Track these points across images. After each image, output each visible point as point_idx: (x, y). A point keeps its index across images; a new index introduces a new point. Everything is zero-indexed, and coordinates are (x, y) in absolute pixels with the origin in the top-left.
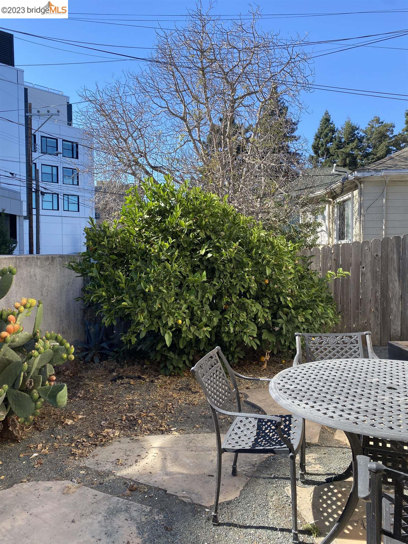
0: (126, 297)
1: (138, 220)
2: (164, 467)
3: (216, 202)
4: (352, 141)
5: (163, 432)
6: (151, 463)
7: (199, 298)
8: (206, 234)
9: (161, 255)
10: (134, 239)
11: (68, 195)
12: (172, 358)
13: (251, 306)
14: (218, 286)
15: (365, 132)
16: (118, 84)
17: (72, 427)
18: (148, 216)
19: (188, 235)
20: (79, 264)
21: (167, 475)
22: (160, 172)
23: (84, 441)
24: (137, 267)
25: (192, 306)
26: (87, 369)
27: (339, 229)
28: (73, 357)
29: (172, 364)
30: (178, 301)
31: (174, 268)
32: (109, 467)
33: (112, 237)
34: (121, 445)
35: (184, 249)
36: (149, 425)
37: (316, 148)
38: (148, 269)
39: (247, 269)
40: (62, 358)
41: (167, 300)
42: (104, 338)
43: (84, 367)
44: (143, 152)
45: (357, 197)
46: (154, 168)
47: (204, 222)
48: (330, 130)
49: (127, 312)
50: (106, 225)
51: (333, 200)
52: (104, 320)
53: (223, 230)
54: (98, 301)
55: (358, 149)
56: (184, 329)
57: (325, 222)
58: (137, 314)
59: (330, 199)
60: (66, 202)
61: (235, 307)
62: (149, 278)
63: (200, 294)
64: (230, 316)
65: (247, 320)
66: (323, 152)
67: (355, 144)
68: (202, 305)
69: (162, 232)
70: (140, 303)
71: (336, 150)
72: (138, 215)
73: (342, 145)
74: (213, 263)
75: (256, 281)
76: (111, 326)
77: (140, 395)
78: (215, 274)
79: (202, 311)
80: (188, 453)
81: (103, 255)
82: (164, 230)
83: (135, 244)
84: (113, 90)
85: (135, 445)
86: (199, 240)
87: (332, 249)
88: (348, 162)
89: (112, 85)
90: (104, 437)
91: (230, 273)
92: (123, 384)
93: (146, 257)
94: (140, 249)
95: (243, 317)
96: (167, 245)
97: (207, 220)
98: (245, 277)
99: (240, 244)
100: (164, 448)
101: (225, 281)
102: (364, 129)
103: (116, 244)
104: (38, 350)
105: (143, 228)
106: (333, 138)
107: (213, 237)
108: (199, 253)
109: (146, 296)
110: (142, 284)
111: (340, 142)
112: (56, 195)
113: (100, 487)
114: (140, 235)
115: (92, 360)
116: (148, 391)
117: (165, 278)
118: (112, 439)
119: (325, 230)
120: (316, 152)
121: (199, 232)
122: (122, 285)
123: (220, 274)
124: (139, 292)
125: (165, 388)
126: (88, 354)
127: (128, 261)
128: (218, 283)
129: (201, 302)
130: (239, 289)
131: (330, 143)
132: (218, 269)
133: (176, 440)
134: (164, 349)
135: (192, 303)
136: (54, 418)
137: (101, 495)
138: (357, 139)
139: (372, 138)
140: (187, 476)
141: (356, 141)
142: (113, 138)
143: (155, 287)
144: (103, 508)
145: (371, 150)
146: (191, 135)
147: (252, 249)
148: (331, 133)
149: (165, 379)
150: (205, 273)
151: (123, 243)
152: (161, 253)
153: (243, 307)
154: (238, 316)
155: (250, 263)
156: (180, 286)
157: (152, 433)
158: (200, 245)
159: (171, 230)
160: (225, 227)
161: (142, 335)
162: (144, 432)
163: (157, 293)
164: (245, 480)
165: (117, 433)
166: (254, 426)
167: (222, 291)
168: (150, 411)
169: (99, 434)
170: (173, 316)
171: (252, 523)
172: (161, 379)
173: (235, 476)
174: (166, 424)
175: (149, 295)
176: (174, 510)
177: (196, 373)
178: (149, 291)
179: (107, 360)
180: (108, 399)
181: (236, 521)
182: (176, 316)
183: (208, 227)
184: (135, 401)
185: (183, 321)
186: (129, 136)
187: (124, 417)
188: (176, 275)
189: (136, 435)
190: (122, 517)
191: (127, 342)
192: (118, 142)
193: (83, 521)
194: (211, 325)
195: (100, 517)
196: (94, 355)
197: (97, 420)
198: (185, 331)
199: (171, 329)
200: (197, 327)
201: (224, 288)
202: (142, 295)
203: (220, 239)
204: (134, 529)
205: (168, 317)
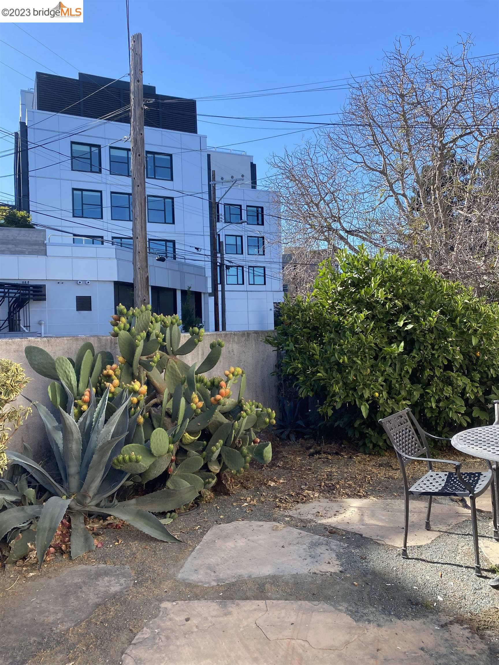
0: (321, 368)
1: (331, 293)
2: (361, 520)
3: (414, 269)
5: (360, 497)
6: (348, 517)
7: (397, 371)
8: (403, 304)
9: (356, 327)
10: (327, 311)
11: (253, 267)
12: (371, 435)
13: (457, 379)
14: (418, 358)
16: (308, 145)
17: (274, 488)
18: (341, 288)
19: (383, 305)
20: (275, 339)
21: (363, 525)
22: (357, 236)
23: (286, 499)
24: (330, 339)
25: (390, 379)
26: (284, 445)
28: (275, 422)
29: (371, 442)
30: (374, 373)
31: (369, 340)
32: (310, 517)
33: (305, 311)
34: (321, 504)
35: (380, 320)
36: (347, 490)
38: (342, 341)
39: (450, 339)
40: (265, 423)
41: (362, 372)
42: (299, 416)
43: (280, 443)
44: (337, 216)
46: (349, 232)
47: (401, 291)
49: (322, 383)
50: (300, 299)
52: (300, 391)
53: (422, 299)
54: (294, 373)
56: (381, 401)
58: (332, 385)
60: (251, 275)
61: (438, 381)
62: (343, 350)
63: (398, 366)
64: (432, 391)
65: (453, 395)
68: (401, 378)
69: (356, 303)
70: (334, 374)
72: (331, 287)
74: (413, 334)
75: (461, 352)
76: (307, 397)
77: (338, 468)
78: (414, 345)
79: (401, 384)
80: (385, 513)
81: (297, 328)
82: (358, 301)
83: (328, 317)
84: (303, 153)
85: (334, 504)
86: (395, 310)
89: (302, 148)
90: (305, 496)
91: (431, 344)
92: (320, 458)
93: (340, 329)
94: (333, 321)
95: (448, 391)
96: (362, 316)
97: (404, 289)
98: (448, 347)
99: (442, 313)
100: (361, 508)
101: (426, 353)
103: (309, 318)
104: (246, 411)
105: (336, 301)
107: (411, 306)
108: (397, 324)
109: (340, 368)
110: (336, 355)
112: (241, 268)
113: (304, 528)
114: (333, 307)
115: (288, 438)
116: (346, 465)
117: (359, 349)
118: (312, 499)
121: (396, 302)
122: (317, 357)
123: (420, 346)
124: (334, 364)
125: (364, 464)
126: (284, 431)
127: (321, 334)
128: (418, 355)
129: (400, 375)
130: (442, 361)
132: (418, 340)
133: (373, 503)
134: (363, 426)
135: (389, 376)
136: (257, 481)
137: (304, 533)
140: (382, 527)
142: (303, 203)
143: (349, 358)
144: (307, 541)
146: (392, 189)
147: (456, 317)
149: (364, 456)
150: (402, 344)
151: (316, 317)
152: (355, 325)
153: (449, 382)
154: (442, 390)
155: (454, 333)
156: (376, 358)
157: (349, 496)
158: (397, 315)
160: (424, 296)
161: (338, 406)
162: (342, 495)
163: (351, 364)
164: (438, 534)
165: (317, 495)
166: (443, 480)
167: (423, 363)
168: (349, 481)
169: (300, 494)
170: (369, 388)
171: (440, 561)
172: (360, 457)
173: (428, 530)
174: (364, 491)
175: (344, 367)
176: (368, 547)
177: (383, 424)
178: (344, 362)
179: (303, 438)
180: (306, 469)
181: (425, 558)
182: (372, 388)
183: (405, 296)
184: (333, 472)
185: (379, 394)
186: (321, 200)
187: (323, 484)
188: (371, 346)
189: (334, 498)
190: (324, 548)
191: (323, 415)
192: (309, 206)
193: (291, 547)
194: (411, 400)
195: (305, 547)
196: (290, 432)
197: (297, 484)
198: (383, 404)
199: (367, 401)
200: (395, 401)
201: (425, 360)
202: (336, 367)
203: (419, 307)
204: (334, 556)
205: (363, 388)
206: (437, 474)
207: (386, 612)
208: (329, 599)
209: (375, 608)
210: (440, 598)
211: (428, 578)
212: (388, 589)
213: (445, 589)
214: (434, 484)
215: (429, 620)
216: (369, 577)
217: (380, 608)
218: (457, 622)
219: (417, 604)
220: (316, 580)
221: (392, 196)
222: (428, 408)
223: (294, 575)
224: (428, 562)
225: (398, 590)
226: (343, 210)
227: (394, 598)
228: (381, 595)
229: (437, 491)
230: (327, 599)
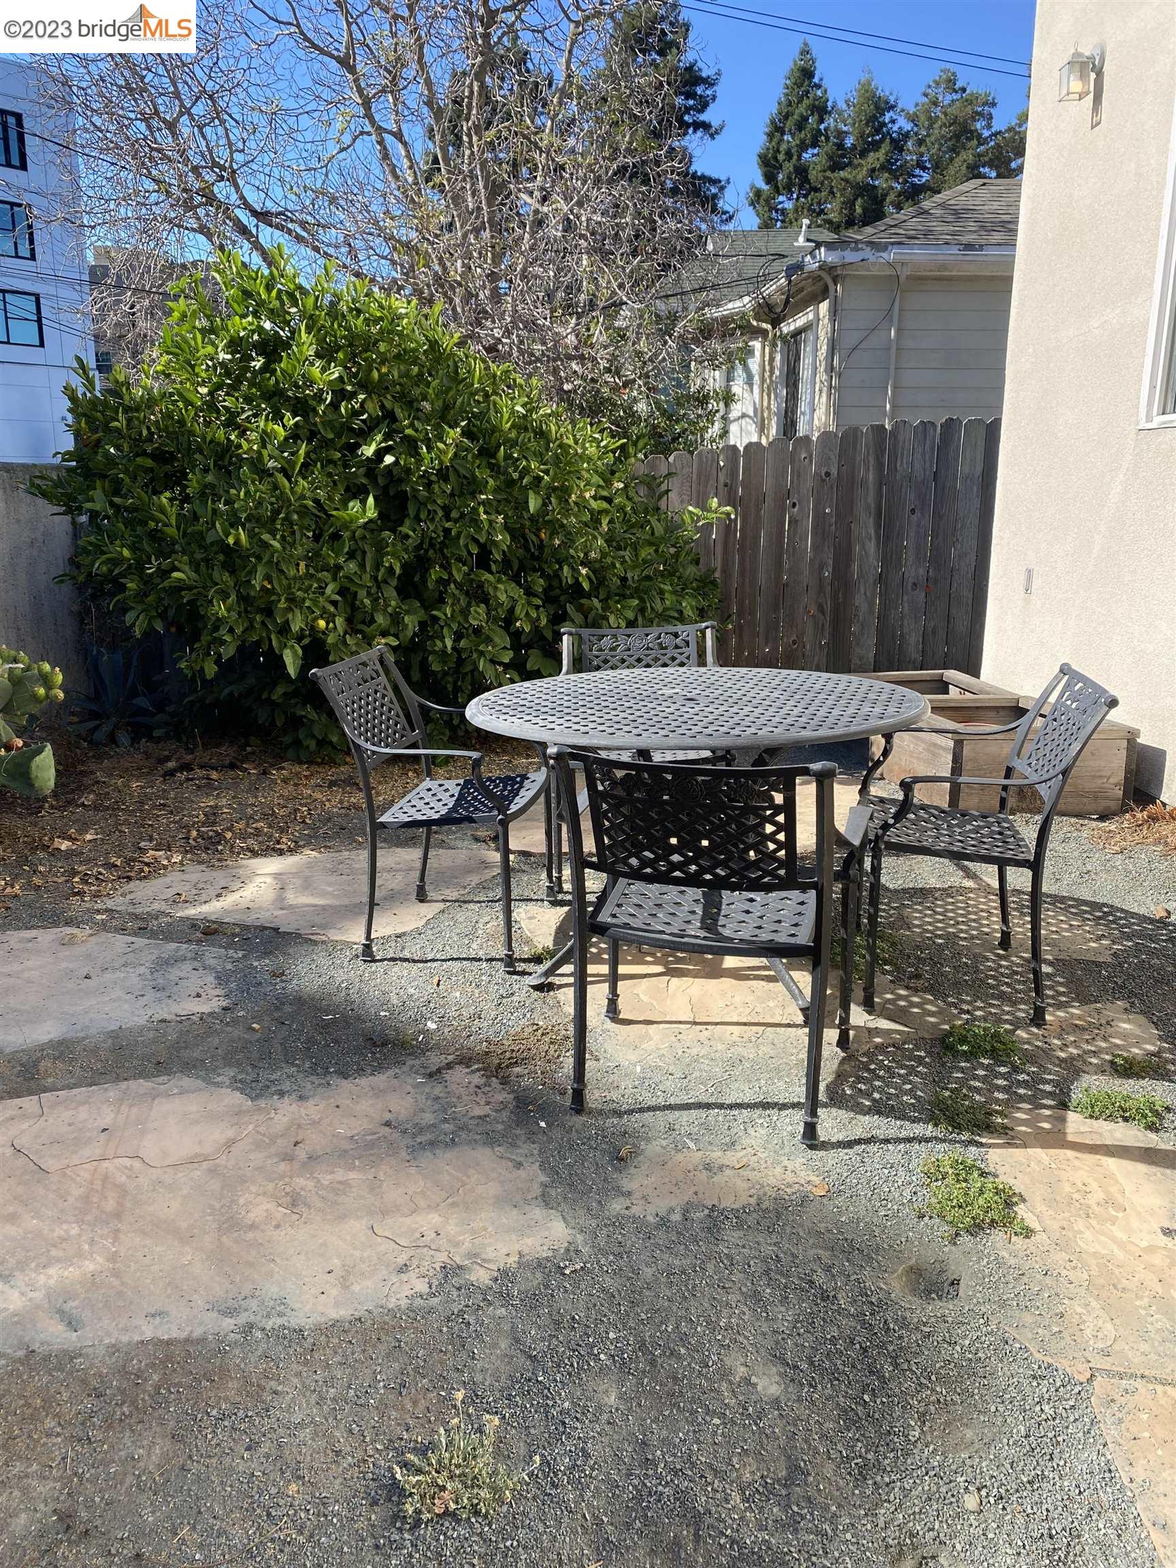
0: (182, 561)
1: (204, 367)
2: (280, 901)
3: (405, 321)
4: (876, 146)
5: (281, 853)
6: (250, 897)
7: (368, 569)
8: (382, 407)
9: (266, 458)
10: (196, 414)
11: (4, 291)
12: (312, 721)
13: (497, 589)
14: (414, 539)
15: (913, 119)
17: (69, 854)
18: (229, 357)
19: (335, 406)
20: (58, 484)
21: (282, 909)
22: (280, 227)
23: (100, 873)
24: (205, 486)
25: (353, 589)
26: (99, 758)
27: (786, 412)
28: (63, 696)
29: (314, 737)
30: (312, 571)
31: (299, 490)
32: (157, 906)
33: (137, 409)
34: (186, 877)
35: (326, 444)
36: (250, 841)
37: (769, 165)
38: (233, 491)
39: (483, 497)
40: (35, 698)
41: (285, 569)
42: (139, 687)
43: (90, 754)
44: (227, 165)
45: (826, 321)
46: (263, 217)
47: (375, 374)
48: (814, 106)
49: (187, 597)
50: (121, 378)
51: (774, 328)
52: (129, 617)
53: (425, 398)
54: (111, 571)
55: (890, 171)
56: (331, 639)
57: (752, 391)
58: (210, 602)
59: (764, 326)
61: (457, 592)
62: (235, 513)
63: (369, 556)
64: (445, 614)
65: (487, 623)
66: (789, 178)
67: (881, 155)
68: (379, 587)
69: (268, 399)
70: (216, 574)
71: (828, 174)
72: (202, 352)
73: (843, 156)
74: (400, 481)
75: (506, 527)
76: (149, 633)
77: (234, 797)
78: (407, 509)
79: (376, 600)
80: (333, 879)
81: (116, 456)
82: (274, 394)
83: (199, 429)
85: (218, 874)
86: (362, 421)
87: (721, 457)
88: (859, 210)
90: (147, 864)
91: (444, 507)
92: (192, 780)
93: (229, 462)
94: (211, 441)
95: (478, 615)
96: (281, 432)
97: (384, 370)
98: (479, 515)
99: (466, 433)
100: (281, 875)
101: (432, 528)
102: (912, 110)
103: (148, 429)
105: (219, 388)
106: (821, 134)
107: (399, 413)
108: (362, 453)
109: (232, 558)
110: (218, 525)
111: (840, 146)
113: (141, 931)
114: (211, 405)
115: (112, 739)
116: (254, 789)
117: (276, 512)
118: (165, 867)
119: (752, 414)
120: (770, 178)
121: (364, 401)
122: (171, 532)
123: (419, 510)
124: (215, 548)
125: (296, 785)
126: (100, 725)
127: (182, 472)
128: (414, 531)
129: (375, 578)
130: (466, 546)
131: (810, 151)
132: (414, 496)
133: (310, 862)
134: (292, 701)
135: (351, 580)
136: (25, 843)
137: (140, 942)
138: (888, 140)
139: (933, 139)
140: (324, 908)
141: (886, 147)
142: (132, 116)
143: (251, 535)
144: (149, 957)
145: (926, 177)
146: (369, 116)
147: (498, 447)
148: (816, 117)
149: (297, 768)
150: (371, 500)
151: (166, 427)
152: (266, 453)
153: (480, 595)
154: (465, 613)
155: (491, 482)
156: (317, 536)
157: (255, 854)
158: (364, 435)
159: (290, 393)
160: (430, 391)
161: (228, 652)
162: (239, 853)
163: (257, 549)
164: (441, 906)
165: (177, 858)
166: (453, 796)
167: (427, 551)
168: (257, 821)
169: (134, 860)
170: (301, 608)
171: (438, 957)
172: (289, 768)
173: (422, 901)
174: (289, 839)
175: (240, 557)
176: (291, 951)
177: (321, 681)
178: (237, 542)
179: (150, 738)
180: (154, 807)
181: (408, 956)
182: (308, 608)
183: (387, 388)
184: (222, 807)
185: (328, 623)
186: (181, 114)
187: (194, 833)
188: (306, 507)
189: (219, 860)
190: (187, 967)
191: (194, 675)
192: (149, 127)
193: (108, 976)
194: (401, 636)
195: (142, 970)
196: (116, 727)
197: (129, 841)
198: (335, 645)
199: (299, 639)
200: (364, 638)
201: (432, 545)
202: (221, 557)
203: (418, 419)
204: (210, 979)
205: (290, 609)
206: (441, 785)
207: (320, 1070)
208: (194, 1067)
209: (297, 1065)
210: (431, 1025)
211: (412, 991)
212: (327, 1025)
213: (443, 1006)
214: (432, 805)
215: (405, 1068)
216: (288, 1009)
217: (307, 1065)
218: (460, 1063)
219: (384, 1044)
220: (165, 1035)
221: (369, 134)
222: (434, 652)
223: (113, 1031)
224: (414, 961)
225: (348, 1024)
226: (243, 151)
227: (336, 1041)
228: (311, 1041)
229: (436, 816)
230: (188, 1067)
